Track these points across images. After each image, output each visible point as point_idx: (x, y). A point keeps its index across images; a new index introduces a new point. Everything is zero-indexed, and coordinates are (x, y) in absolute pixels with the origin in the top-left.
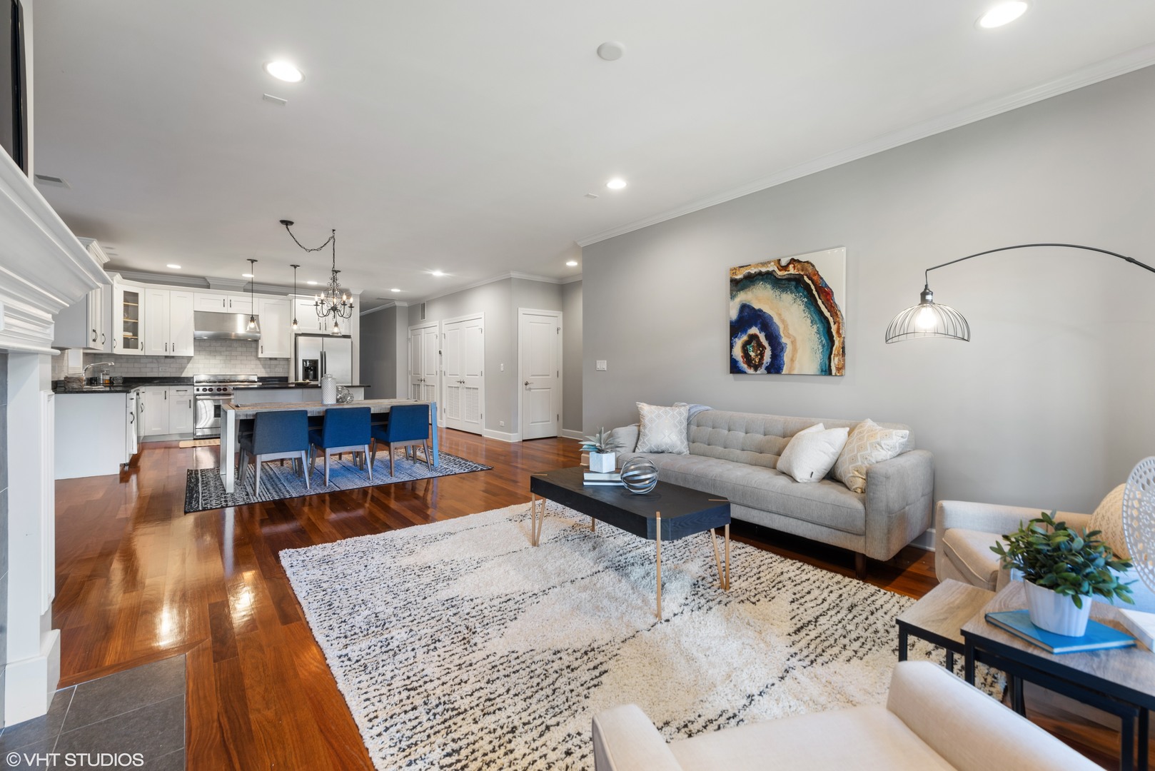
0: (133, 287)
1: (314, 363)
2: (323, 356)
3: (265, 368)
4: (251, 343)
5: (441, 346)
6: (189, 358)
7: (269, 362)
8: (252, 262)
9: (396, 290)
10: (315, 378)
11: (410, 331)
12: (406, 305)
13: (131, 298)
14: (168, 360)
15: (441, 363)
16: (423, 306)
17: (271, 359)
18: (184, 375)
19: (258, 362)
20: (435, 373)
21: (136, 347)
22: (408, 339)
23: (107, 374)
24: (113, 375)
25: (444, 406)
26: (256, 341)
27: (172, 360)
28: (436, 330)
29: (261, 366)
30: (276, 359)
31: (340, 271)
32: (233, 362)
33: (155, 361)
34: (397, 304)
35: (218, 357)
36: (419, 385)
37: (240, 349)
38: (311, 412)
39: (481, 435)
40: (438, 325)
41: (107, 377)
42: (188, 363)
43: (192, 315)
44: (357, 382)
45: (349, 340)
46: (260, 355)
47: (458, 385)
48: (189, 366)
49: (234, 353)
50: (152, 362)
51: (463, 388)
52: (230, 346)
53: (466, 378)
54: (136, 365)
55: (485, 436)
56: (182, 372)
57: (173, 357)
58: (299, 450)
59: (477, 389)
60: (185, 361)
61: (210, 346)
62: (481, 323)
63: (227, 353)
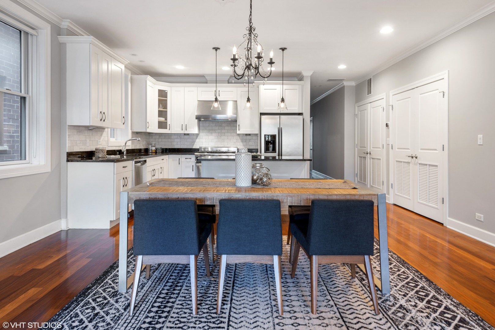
0: (163, 86)
1: (274, 137)
2: (280, 131)
3: (242, 142)
4: (233, 123)
5: (388, 118)
6: (197, 135)
7: (245, 137)
8: (216, 50)
9: (342, 67)
10: (274, 150)
11: (357, 108)
12: (353, 84)
13: (163, 94)
14: (186, 136)
15: (388, 136)
16: (370, 82)
17: (246, 135)
18: (194, 147)
19: (238, 138)
20: (381, 146)
21: (166, 128)
22: (355, 115)
23: (154, 146)
24: (157, 147)
25: (391, 181)
26: (235, 121)
27: (188, 136)
28: (383, 103)
29: (240, 141)
30: (250, 135)
31: (286, 49)
32: (222, 137)
33: (179, 137)
34: (346, 84)
35: (214, 134)
36: (365, 158)
37: (227, 128)
38: (210, 199)
39: (443, 224)
40: (385, 97)
41: (154, 148)
42: (197, 139)
43: (197, 103)
44: (308, 156)
45: (301, 117)
46: (238, 132)
47: (409, 159)
48: (197, 140)
49: (223, 131)
50: (177, 138)
51: (415, 164)
52: (221, 126)
53: (419, 153)
54: (169, 140)
55: (448, 227)
56: (193, 145)
57: (188, 134)
58: (186, 254)
59: (437, 166)
60: (195, 137)
61: (209, 126)
62: (443, 86)
63: (219, 131)
